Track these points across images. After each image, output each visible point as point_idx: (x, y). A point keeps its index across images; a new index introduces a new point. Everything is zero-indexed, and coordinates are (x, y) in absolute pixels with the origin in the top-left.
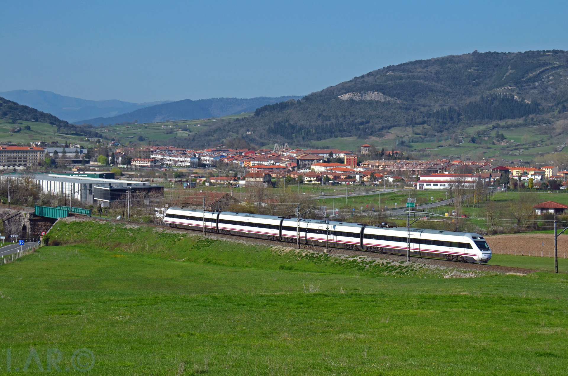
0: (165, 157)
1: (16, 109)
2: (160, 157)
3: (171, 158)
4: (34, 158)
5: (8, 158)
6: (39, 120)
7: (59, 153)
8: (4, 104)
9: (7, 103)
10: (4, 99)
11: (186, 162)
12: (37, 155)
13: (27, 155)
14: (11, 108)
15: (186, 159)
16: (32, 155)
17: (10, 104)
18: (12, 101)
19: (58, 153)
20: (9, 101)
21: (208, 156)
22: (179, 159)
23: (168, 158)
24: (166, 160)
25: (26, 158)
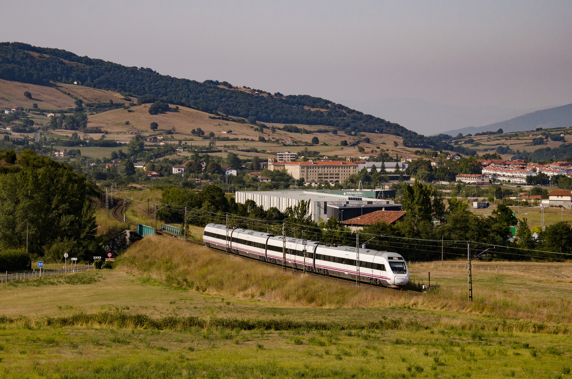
0: (498, 173)
1: (361, 119)
2: (492, 173)
3: (504, 173)
4: (347, 174)
5: (319, 174)
6: (384, 131)
7: (378, 168)
8: (347, 114)
9: (351, 113)
10: (349, 108)
11: (522, 178)
12: (349, 171)
13: (339, 171)
14: (355, 118)
15: (521, 175)
16: (344, 171)
17: (355, 114)
18: (356, 110)
19: (376, 168)
20: (354, 111)
21: (551, 170)
22: (514, 175)
23: (502, 174)
24: (499, 175)
25: (338, 174)
